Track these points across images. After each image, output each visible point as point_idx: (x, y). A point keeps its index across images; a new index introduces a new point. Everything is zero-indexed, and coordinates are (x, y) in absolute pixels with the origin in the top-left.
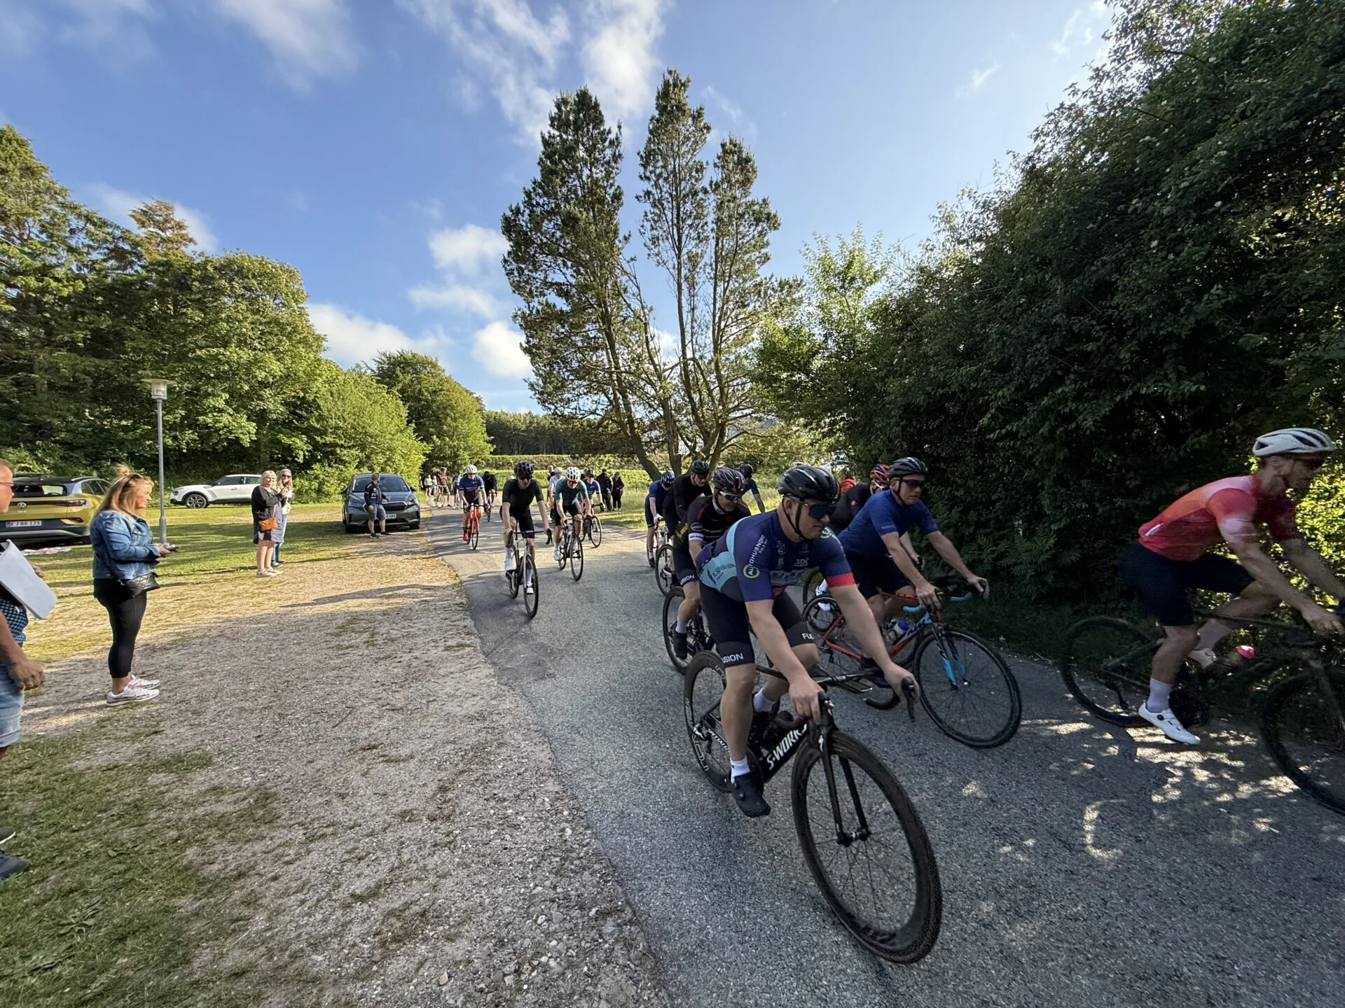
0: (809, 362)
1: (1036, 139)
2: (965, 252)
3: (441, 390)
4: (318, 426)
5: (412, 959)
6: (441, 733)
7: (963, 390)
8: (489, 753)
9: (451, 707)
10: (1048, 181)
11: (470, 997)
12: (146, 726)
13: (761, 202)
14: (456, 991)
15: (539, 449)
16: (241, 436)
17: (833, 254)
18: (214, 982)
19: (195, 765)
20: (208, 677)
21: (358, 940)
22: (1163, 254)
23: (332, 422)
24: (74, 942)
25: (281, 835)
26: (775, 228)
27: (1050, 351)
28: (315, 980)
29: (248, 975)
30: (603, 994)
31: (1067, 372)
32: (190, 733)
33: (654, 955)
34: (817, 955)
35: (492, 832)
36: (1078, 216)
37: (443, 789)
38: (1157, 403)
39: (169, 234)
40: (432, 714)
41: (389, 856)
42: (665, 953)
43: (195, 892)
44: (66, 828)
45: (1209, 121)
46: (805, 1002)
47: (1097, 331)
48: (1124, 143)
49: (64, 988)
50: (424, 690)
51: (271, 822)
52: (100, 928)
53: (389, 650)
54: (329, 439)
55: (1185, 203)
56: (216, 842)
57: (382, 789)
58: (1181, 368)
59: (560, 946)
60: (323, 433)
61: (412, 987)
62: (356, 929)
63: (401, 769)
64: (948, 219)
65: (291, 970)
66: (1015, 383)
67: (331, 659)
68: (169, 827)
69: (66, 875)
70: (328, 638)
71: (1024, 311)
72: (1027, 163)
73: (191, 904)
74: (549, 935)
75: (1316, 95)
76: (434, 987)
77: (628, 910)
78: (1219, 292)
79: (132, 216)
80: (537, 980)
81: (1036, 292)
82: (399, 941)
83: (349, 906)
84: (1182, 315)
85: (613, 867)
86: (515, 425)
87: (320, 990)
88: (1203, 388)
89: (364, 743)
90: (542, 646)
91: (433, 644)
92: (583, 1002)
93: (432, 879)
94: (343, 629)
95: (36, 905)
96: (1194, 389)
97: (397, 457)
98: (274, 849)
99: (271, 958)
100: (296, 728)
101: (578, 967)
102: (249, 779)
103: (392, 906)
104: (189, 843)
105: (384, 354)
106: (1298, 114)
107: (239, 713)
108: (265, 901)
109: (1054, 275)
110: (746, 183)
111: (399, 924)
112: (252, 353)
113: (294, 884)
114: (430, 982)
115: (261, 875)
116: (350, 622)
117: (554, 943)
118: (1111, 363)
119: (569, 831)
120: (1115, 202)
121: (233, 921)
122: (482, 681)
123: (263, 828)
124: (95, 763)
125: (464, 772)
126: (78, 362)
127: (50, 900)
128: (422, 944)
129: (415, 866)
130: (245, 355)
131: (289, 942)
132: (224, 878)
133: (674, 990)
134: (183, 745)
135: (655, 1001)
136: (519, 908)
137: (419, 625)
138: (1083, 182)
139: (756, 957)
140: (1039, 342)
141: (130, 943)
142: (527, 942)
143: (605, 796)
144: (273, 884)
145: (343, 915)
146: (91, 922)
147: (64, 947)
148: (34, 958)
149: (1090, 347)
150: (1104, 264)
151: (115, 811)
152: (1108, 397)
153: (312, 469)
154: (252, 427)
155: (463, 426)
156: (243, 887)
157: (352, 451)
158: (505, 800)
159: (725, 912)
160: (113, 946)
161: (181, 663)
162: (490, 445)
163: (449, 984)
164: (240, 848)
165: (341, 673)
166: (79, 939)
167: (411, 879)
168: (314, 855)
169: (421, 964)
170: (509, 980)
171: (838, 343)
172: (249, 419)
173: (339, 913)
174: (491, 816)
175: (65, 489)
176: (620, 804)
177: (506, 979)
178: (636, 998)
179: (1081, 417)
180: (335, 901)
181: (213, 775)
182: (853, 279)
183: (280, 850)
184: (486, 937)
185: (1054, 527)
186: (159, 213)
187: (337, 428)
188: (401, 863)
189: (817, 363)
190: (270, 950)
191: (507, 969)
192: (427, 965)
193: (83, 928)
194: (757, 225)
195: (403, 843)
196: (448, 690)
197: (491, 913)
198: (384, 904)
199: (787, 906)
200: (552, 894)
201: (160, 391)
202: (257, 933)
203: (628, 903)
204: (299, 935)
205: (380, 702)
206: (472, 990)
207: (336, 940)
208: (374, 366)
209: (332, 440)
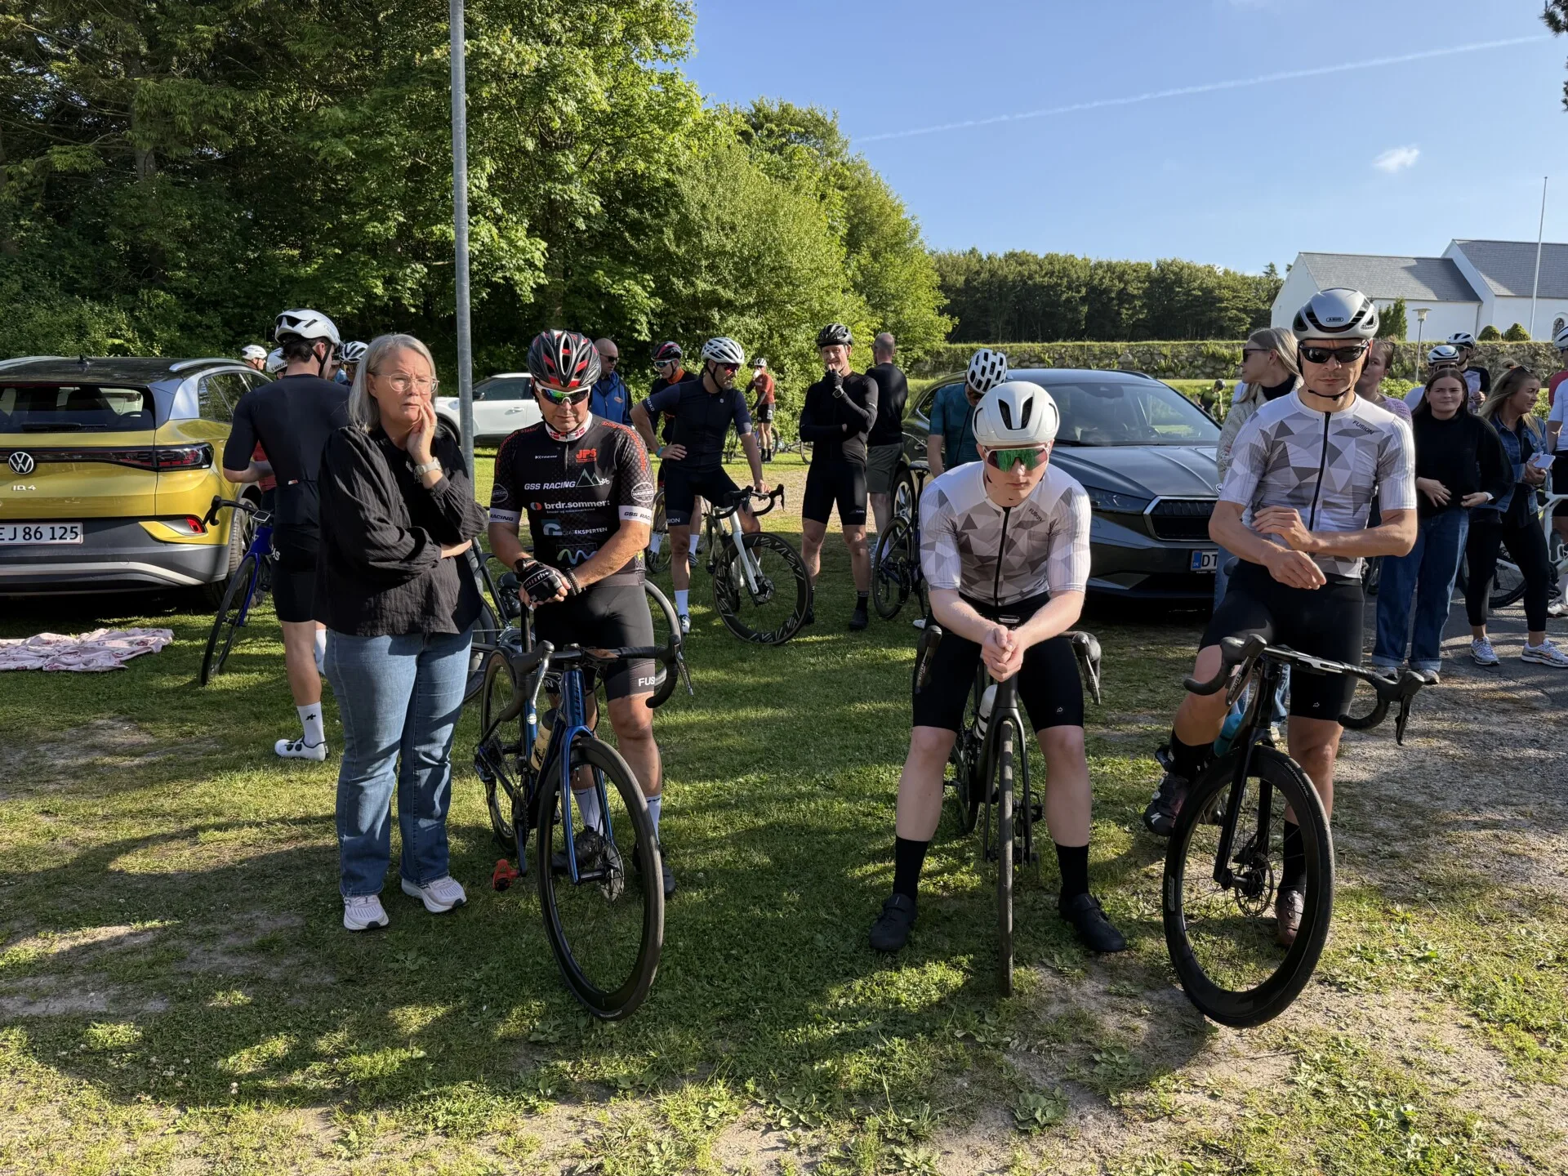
4: (682, 251)
16: (517, 277)
23: (710, 239)
112: (545, 50)
126: (204, 97)
130: (533, 56)
162: (945, 319)
172: (530, 232)
175: (149, 404)
209: (709, 288)
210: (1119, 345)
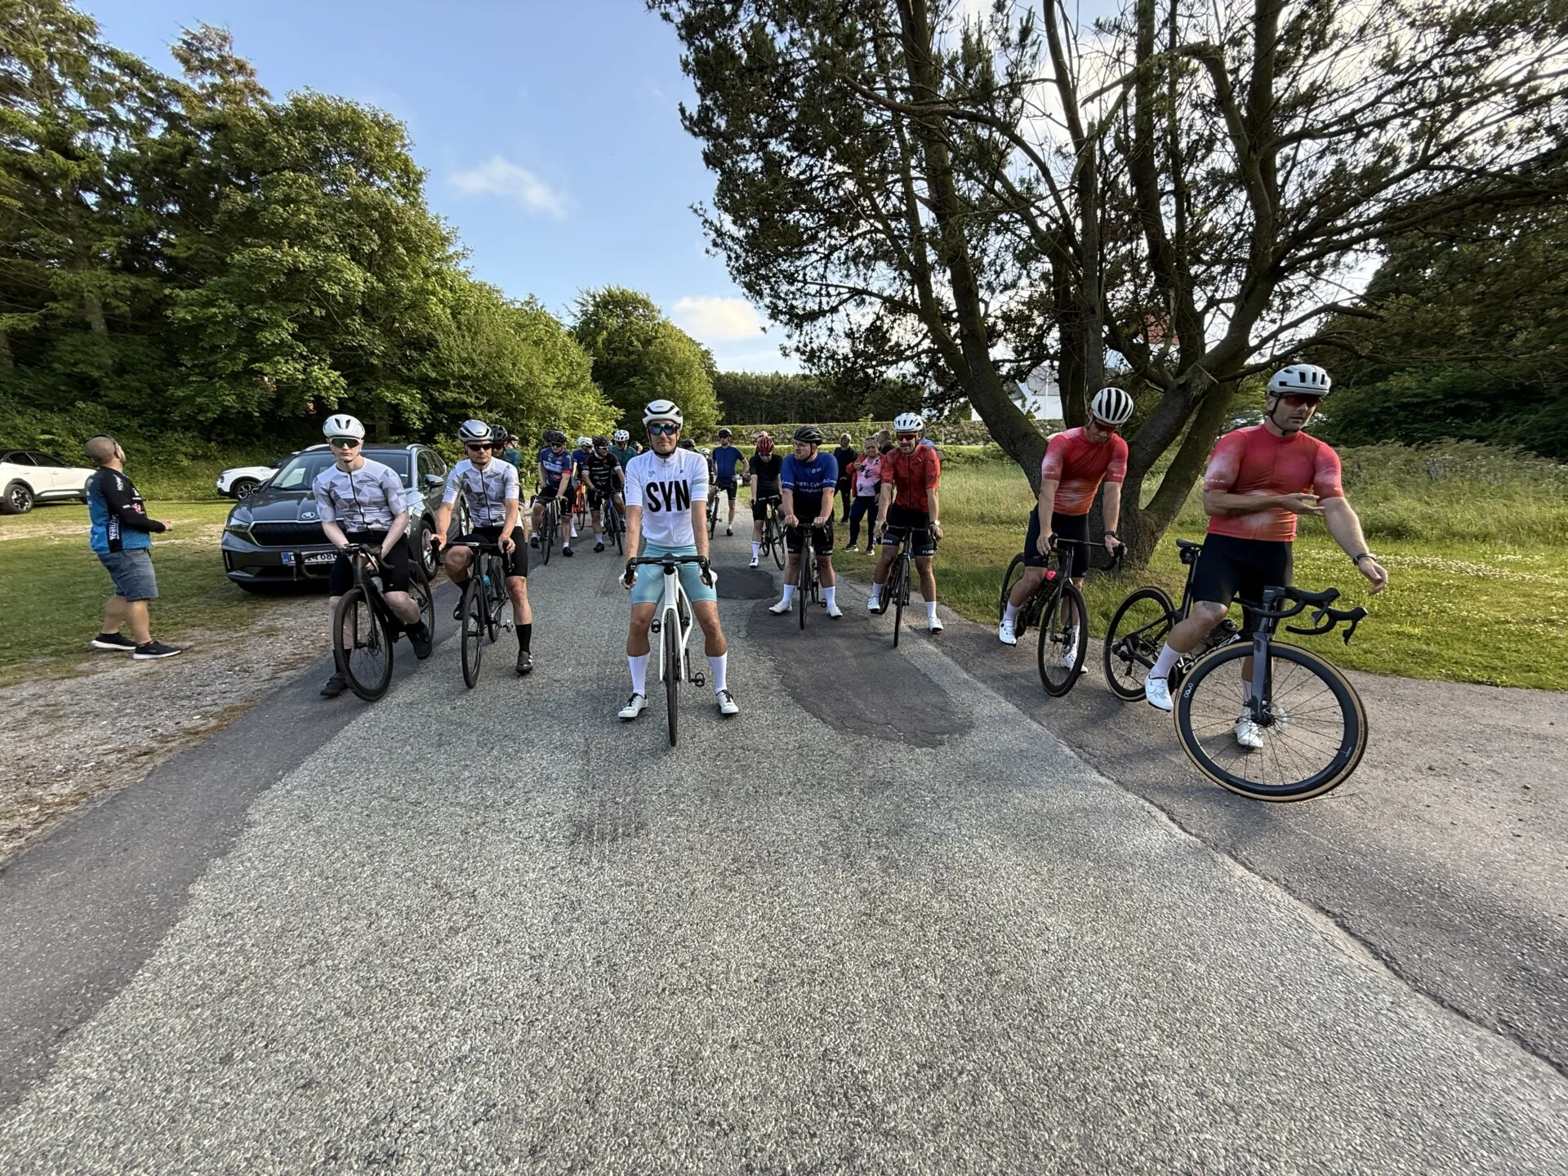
3: (656, 338)
4: (435, 375)
23: (456, 368)
54: (449, 395)
60: (443, 384)
79: (174, 54)
86: (758, 388)
105: (589, 293)
112: (319, 255)
155: (682, 387)
162: (717, 412)
186: (211, 45)
208: (577, 310)
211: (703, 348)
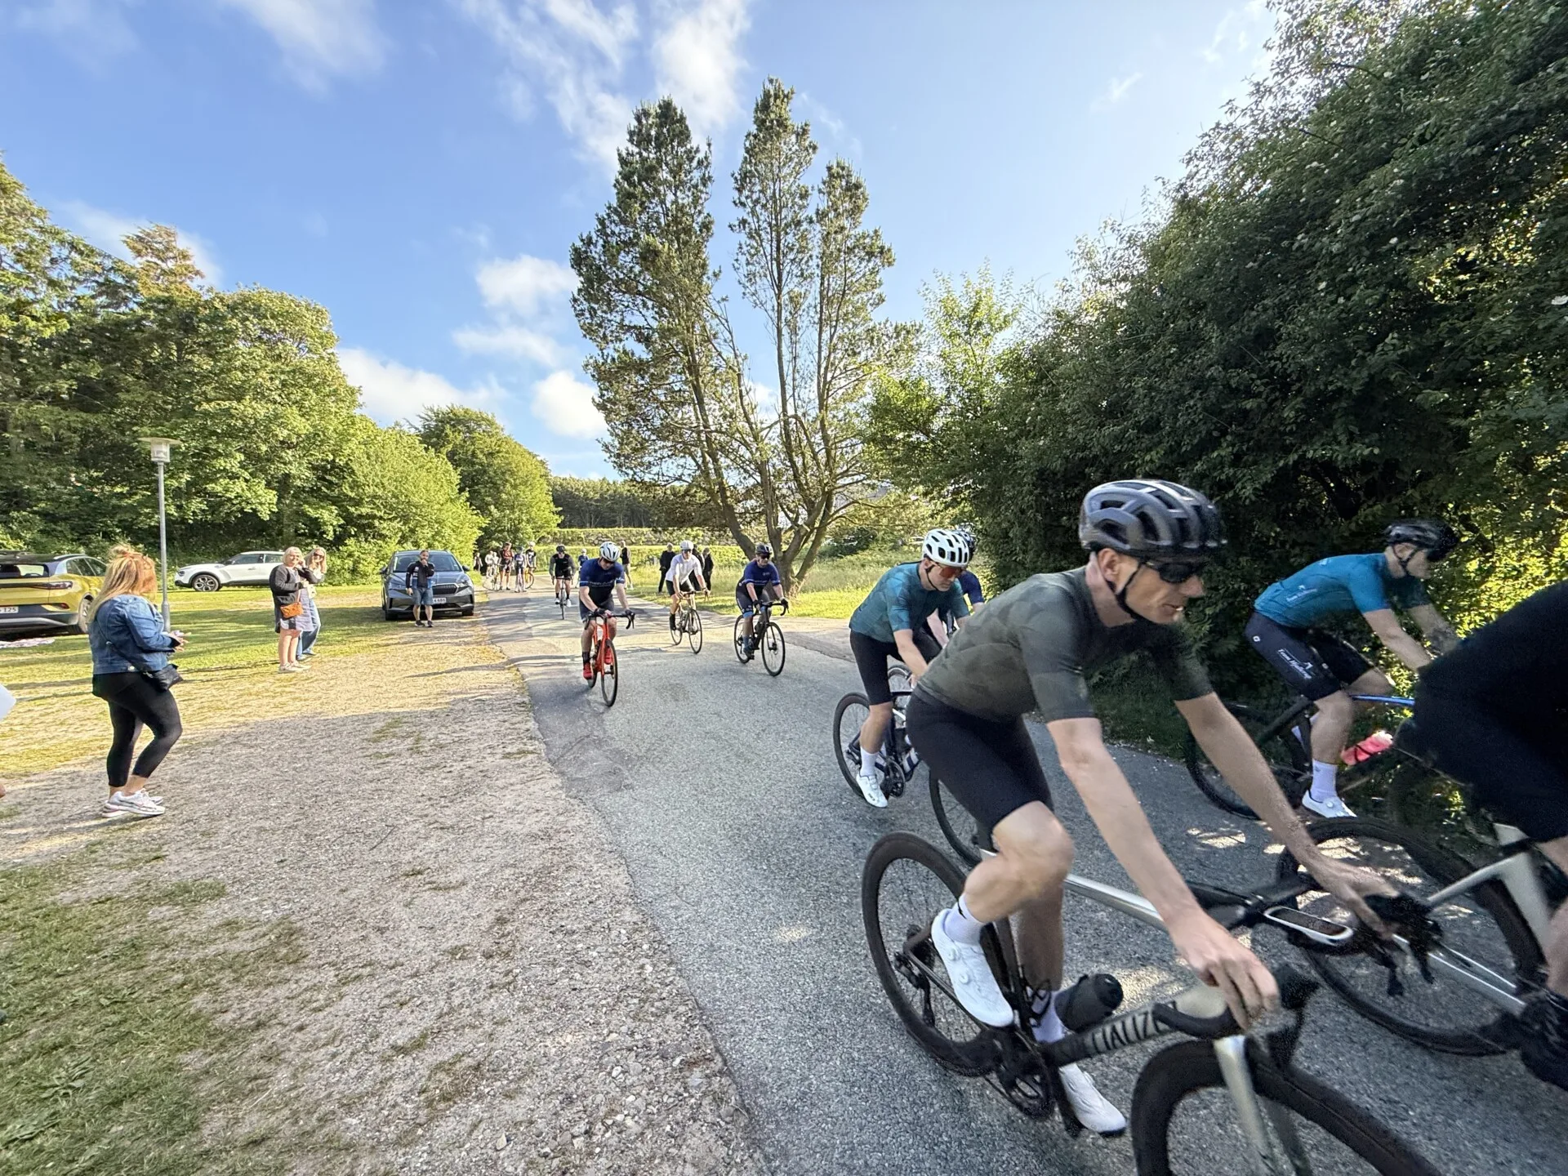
0: (929, 421)
1: (1188, 163)
2: (1108, 294)
3: (498, 452)
4: (353, 495)
5: (464, 1120)
6: (500, 855)
7: (1106, 454)
8: (556, 878)
9: (511, 825)
10: (1203, 213)
11: (532, 1163)
12: (145, 851)
13: (872, 234)
14: (516, 1156)
15: (615, 521)
16: (259, 508)
17: (956, 295)
18: (228, 1152)
19: (205, 896)
20: (220, 791)
21: (400, 1100)
22: (1334, 296)
23: (369, 490)
24: (59, 1108)
25: (308, 978)
26: (890, 264)
27: (1205, 409)
28: (348, 1148)
29: (269, 1142)
30: (689, 1157)
31: (1224, 433)
32: (198, 858)
33: (748, 1111)
34: (937, 1107)
35: (559, 970)
36: (1237, 252)
37: (500, 921)
38: (1325, 469)
39: (171, 264)
40: (488, 833)
41: (436, 1001)
42: (761, 1107)
43: (205, 1046)
44: (48, 973)
45: (1384, 145)
46: (923, 1161)
47: (1259, 386)
48: (1288, 169)
49: (46, 1162)
50: (479, 805)
51: (295, 962)
52: (90, 1090)
53: (437, 758)
54: (364, 510)
55: (1357, 238)
56: (230, 986)
57: (429, 921)
58: (1352, 428)
59: (640, 1103)
60: (358, 503)
61: (464, 1153)
62: (398, 1086)
63: (451, 898)
64: (1088, 255)
65: (320, 1136)
66: (1165, 445)
67: (368, 769)
68: (173, 970)
69: (48, 1029)
70: (364, 744)
71: (1176, 362)
72: (1178, 191)
73: (200, 1060)
74: (625, 1089)
75: (1503, 117)
76: (490, 1152)
77: (718, 1058)
78: (1395, 341)
79: (125, 242)
80: (610, 1142)
81: (1190, 341)
82: (449, 1100)
83: (389, 1059)
84: (1354, 368)
85: (700, 1008)
86: (586, 493)
87: (356, 1159)
88: (1376, 451)
89: (408, 868)
90: (618, 752)
91: (489, 751)
92: (665, 1166)
93: (488, 1027)
94: (381, 734)
95: (12, 1064)
96: (1366, 452)
97: (447, 531)
98: (300, 995)
99: (297, 1122)
100: (327, 850)
101: (659, 1125)
102: (270, 911)
103: (440, 1059)
104: (197, 989)
105: (432, 410)
106: (1484, 137)
107: (258, 834)
108: (288, 1056)
109: (1209, 320)
110: (855, 211)
111: (448, 1080)
112: (271, 406)
113: (323, 1035)
114: (486, 1146)
115: (284, 1025)
116: (390, 726)
117: (632, 1098)
118: (1273, 423)
119: (649, 969)
120: (1278, 238)
121: (250, 1080)
122: (547, 794)
123: (286, 969)
124: (84, 896)
125: (525, 900)
126: (62, 416)
127: (29, 1058)
128: (475, 1103)
129: (468, 1011)
130: (262, 410)
131: (317, 1104)
132: (240, 1029)
133: (771, 1150)
134: (191, 873)
135: (748, 1164)
136: (591, 1059)
137: (472, 729)
138: (1242, 214)
139: (866, 1111)
140: (1192, 398)
141: (126, 1107)
142: (600, 1097)
143: (692, 927)
144: (298, 1035)
145: (382, 1070)
146: (78, 1084)
147: (46, 1114)
148: (9, 1128)
149: (1249, 404)
150: (1265, 309)
151: (108, 951)
152: (1270, 461)
153: (346, 545)
154: (272, 496)
155: (525, 495)
156: (262, 1039)
157: (396, 524)
158: (574, 932)
159: (831, 1059)
160: (105, 1112)
161: (188, 775)
162: (557, 517)
163: (508, 1148)
164: (260, 992)
165: (379, 785)
166: (64, 1104)
167: (463, 1027)
168: (347, 1002)
169: (475, 1126)
170: (578, 1143)
171: (963, 399)
172: (268, 485)
173: (377, 1068)
174: (558, 952)
175: (46, 569)
176: (709, 935)
177: (575, 1141)
178: (728, 1160)
179: (1239, 485)
180: (373, 1053)
181: (227, 907)
182: (980, 324)
183: (308, 995)
184: (551, 1093)
185: (1209, 611)
186: (159, 239)
187: (375, 497)
188: (451, 1008)
189: (937, 423)
190: (295, 1113)
191: (576, 1130)
192: (483, 1126)
193: (69, 1092)
194: (869, 261)
195: (454, 985)
196: (507, 804)
197: (557, 1065)
198: (430, 1057)
199: (902, 1051)
200: (629, 1042)
201: (161, 452)
202: (279, 1093)
203: (718, 1050)
204: (329, 1095)
205: (426, 820)
206: (534, 1154)
207: (374, 1100)
208: (419, 424)
209: (369, 511)
210: (645, 530)
211: (539, 458)
